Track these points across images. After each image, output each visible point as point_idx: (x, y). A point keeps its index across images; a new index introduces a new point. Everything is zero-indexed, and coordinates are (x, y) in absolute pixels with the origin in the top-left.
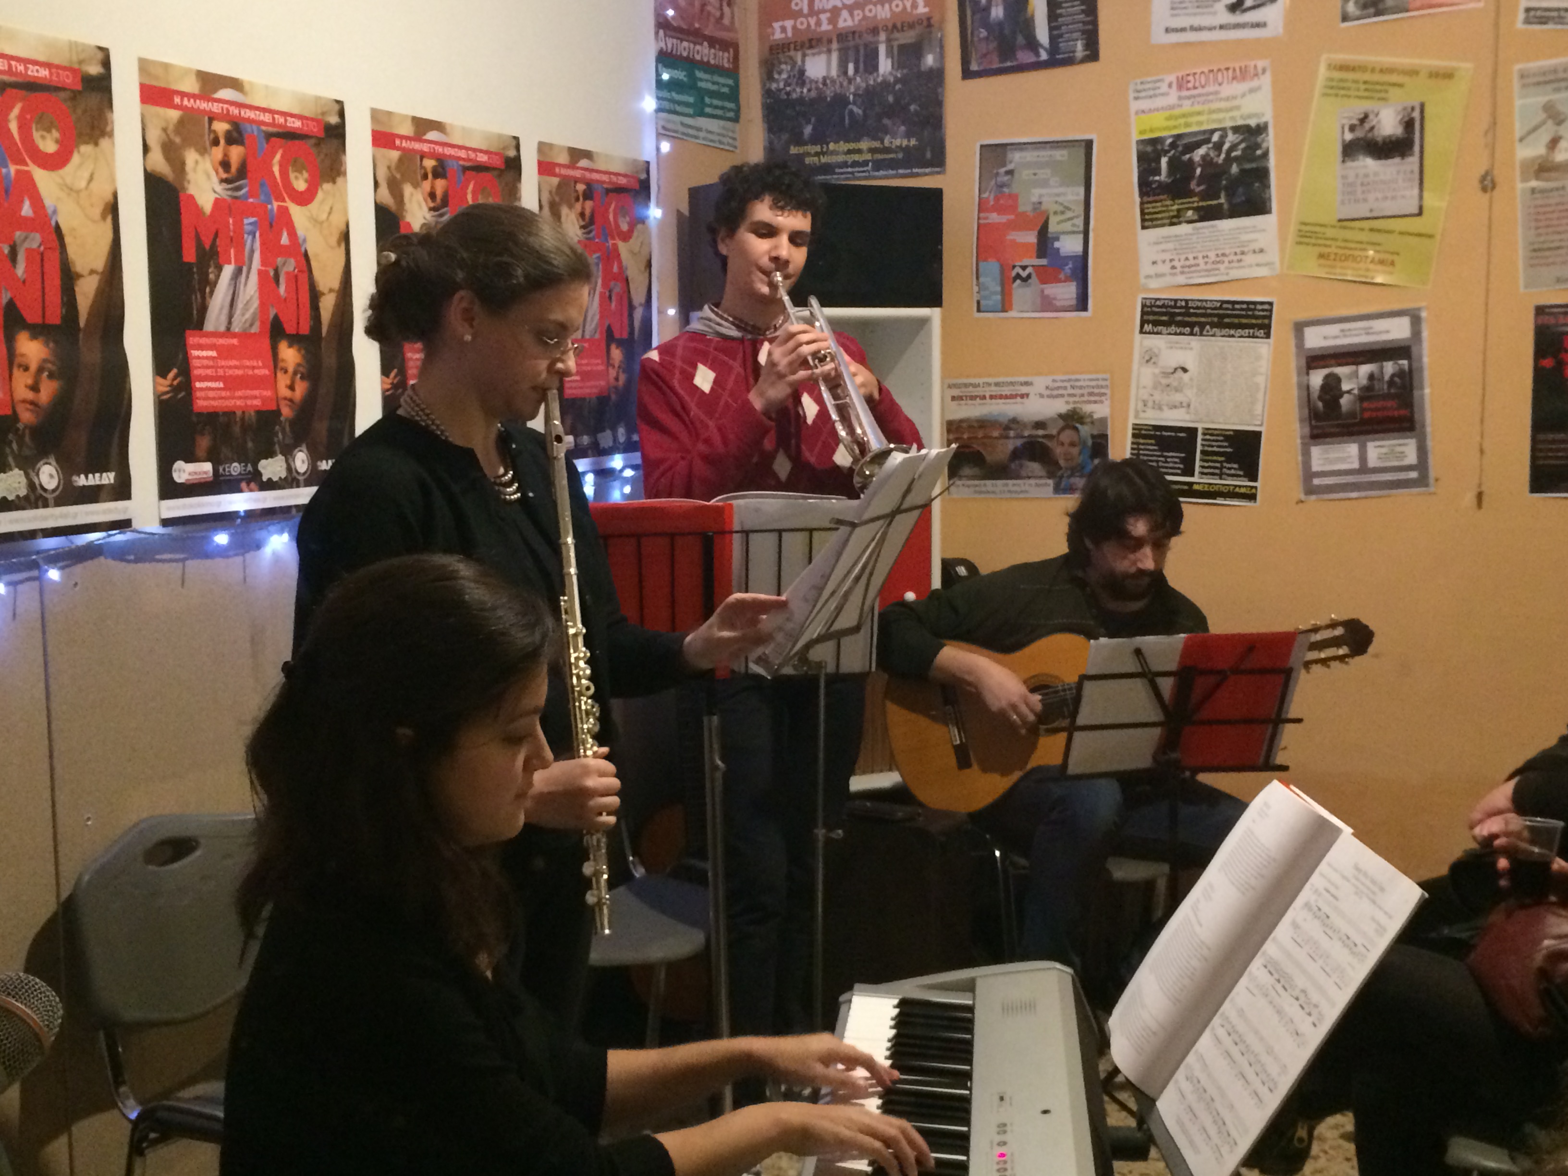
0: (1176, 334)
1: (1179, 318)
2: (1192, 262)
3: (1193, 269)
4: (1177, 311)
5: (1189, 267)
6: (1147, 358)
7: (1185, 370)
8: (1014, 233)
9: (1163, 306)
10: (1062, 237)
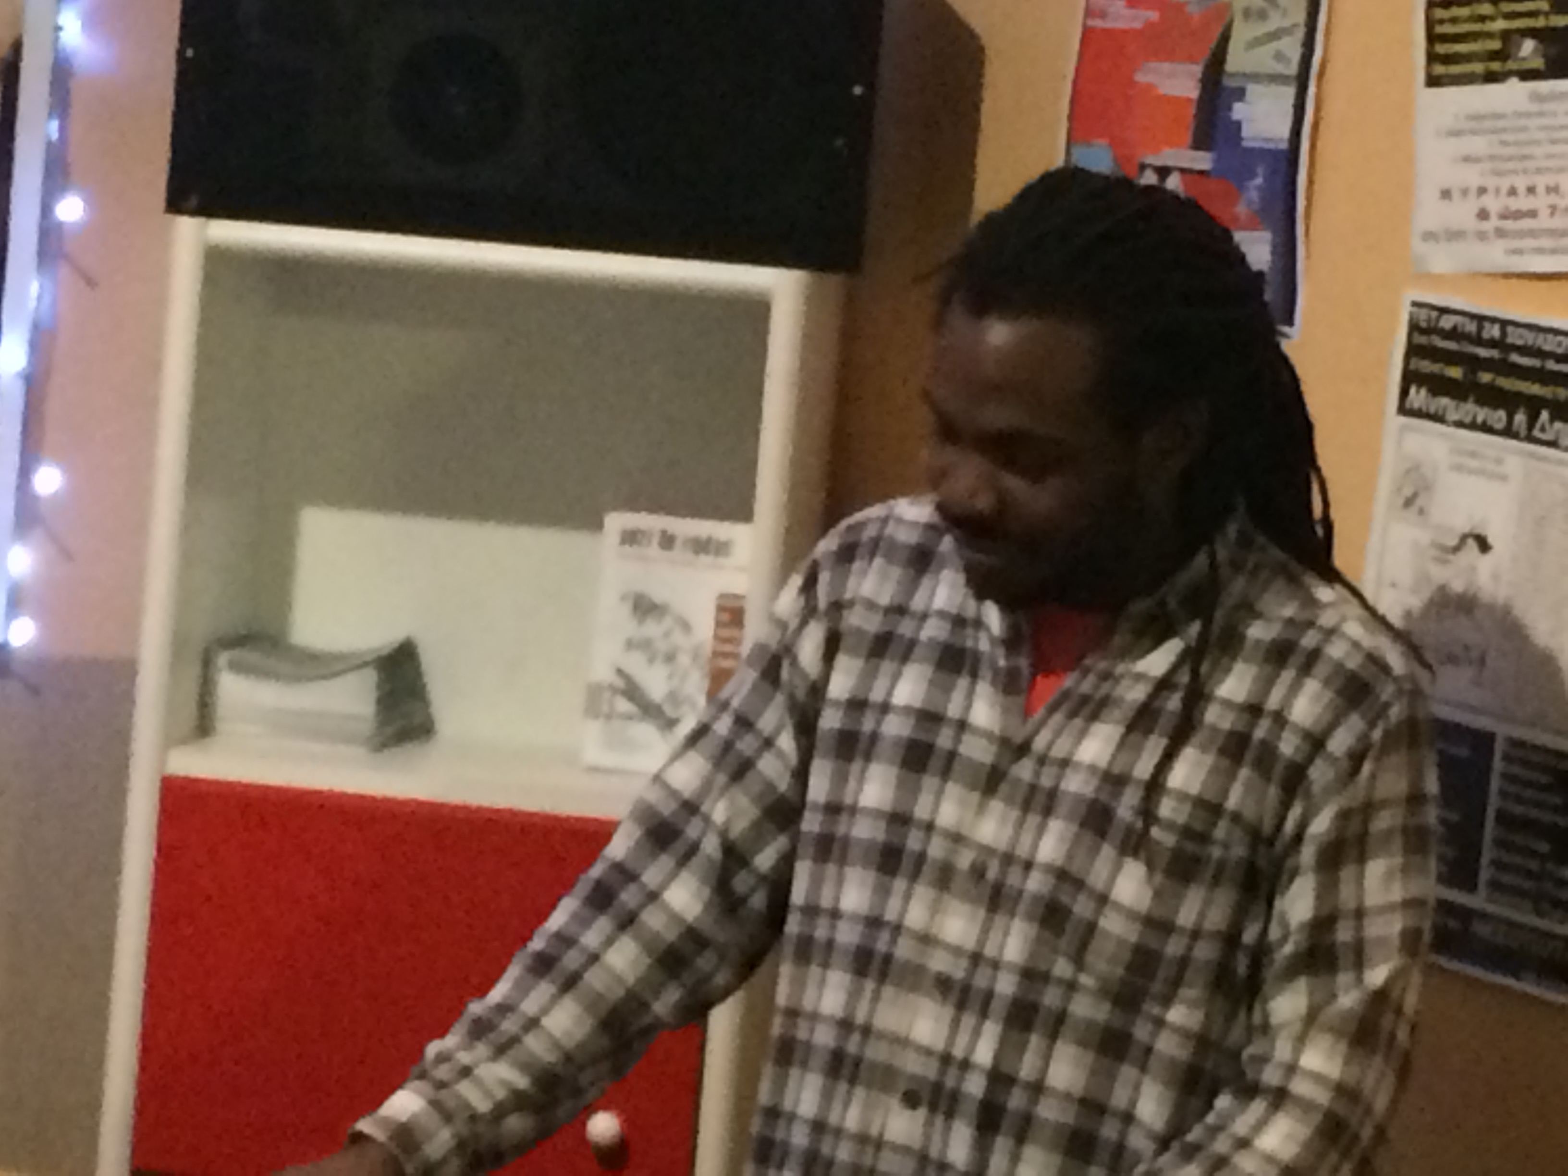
0: (1473, 426)
1: (1485, 377)
2: (1523, 203)
3: (1526, 224)
4: (1483, 352)
5: (1518, 215)
6: (1408, 492)
7: (1484, 545)
8: (1153, 65)
9: (1454, 334)
10: (1252, 89)
